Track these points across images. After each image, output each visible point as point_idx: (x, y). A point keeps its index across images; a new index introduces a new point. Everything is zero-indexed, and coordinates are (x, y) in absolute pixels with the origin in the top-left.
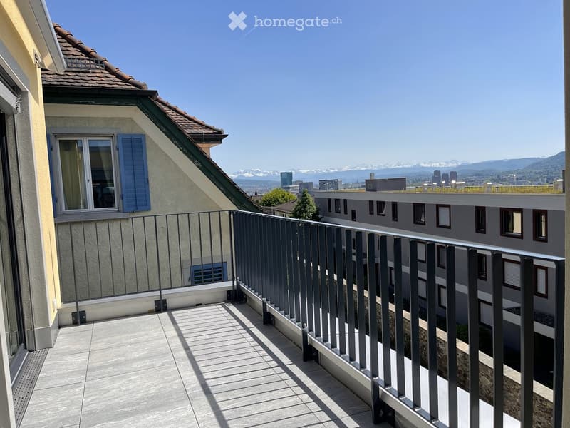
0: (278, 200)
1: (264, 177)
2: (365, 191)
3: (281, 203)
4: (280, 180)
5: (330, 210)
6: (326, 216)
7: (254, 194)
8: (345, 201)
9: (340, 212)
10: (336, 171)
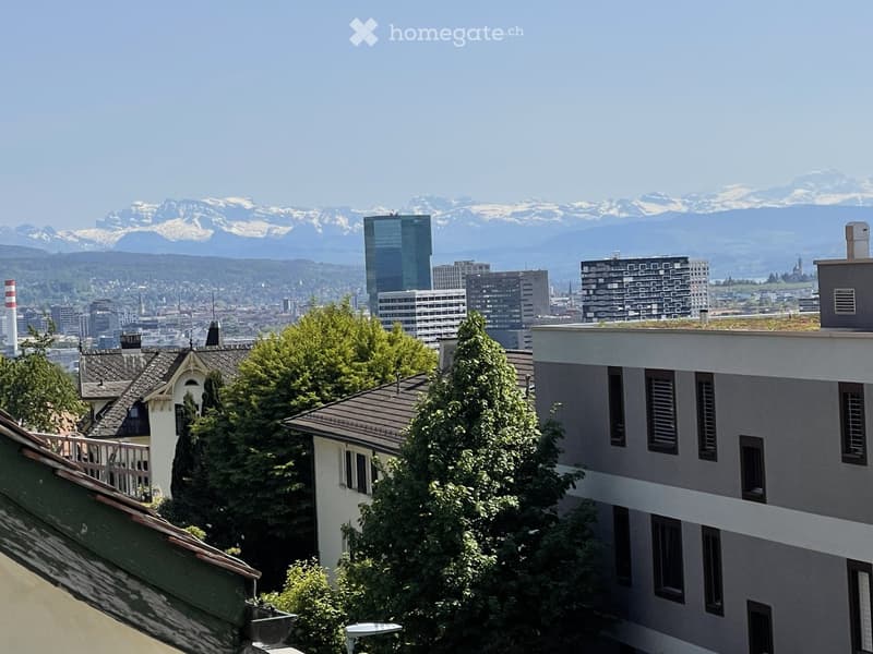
0: (332, 374)
1: (269, 242)
2: (816, 327)
3: (353, 392)
4: (360, 260)
5: (618, 434)
6: (598, 467)
7: (201, 337)
8: (704, 382)
9: (673, 450)
10: (679, 207)
